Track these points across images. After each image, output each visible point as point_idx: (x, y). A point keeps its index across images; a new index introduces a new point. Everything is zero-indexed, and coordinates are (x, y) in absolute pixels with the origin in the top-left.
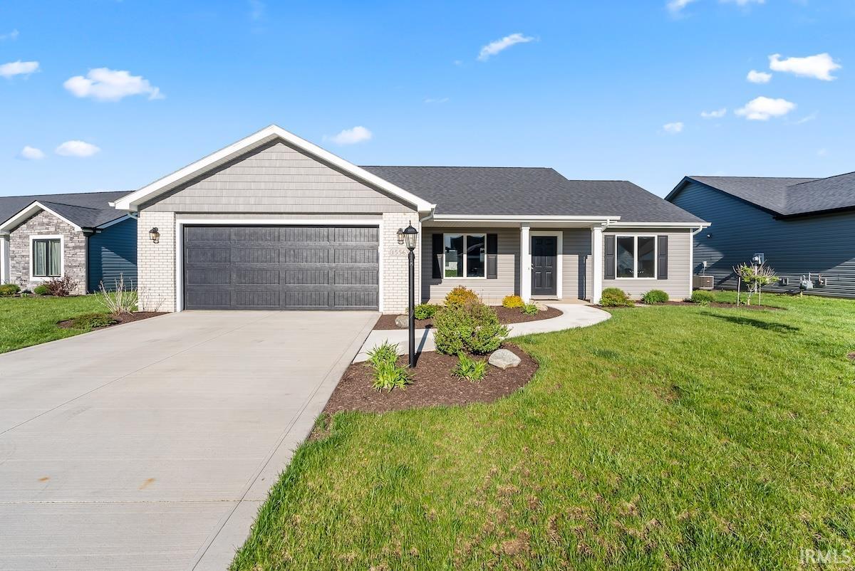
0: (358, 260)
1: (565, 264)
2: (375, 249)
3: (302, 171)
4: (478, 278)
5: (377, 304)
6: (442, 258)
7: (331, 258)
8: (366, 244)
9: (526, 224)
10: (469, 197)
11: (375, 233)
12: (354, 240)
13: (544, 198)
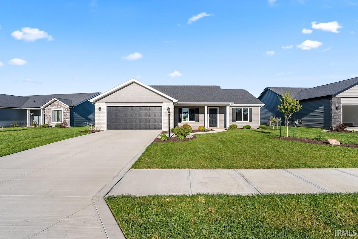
0: (156, 115)
1: (220, 117)
2: (161, 112)
3: (141, 91)
4: (193, 121)
5: (162, 128)
6: (182, 116)
7: (149, 115)
8: (158, 111)
9: (206, 105)
10: (190, 96)
11: (161, 108)
12: (155, 110)
13: (213, 97)
